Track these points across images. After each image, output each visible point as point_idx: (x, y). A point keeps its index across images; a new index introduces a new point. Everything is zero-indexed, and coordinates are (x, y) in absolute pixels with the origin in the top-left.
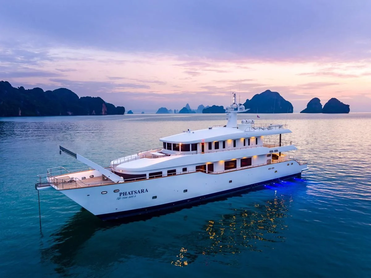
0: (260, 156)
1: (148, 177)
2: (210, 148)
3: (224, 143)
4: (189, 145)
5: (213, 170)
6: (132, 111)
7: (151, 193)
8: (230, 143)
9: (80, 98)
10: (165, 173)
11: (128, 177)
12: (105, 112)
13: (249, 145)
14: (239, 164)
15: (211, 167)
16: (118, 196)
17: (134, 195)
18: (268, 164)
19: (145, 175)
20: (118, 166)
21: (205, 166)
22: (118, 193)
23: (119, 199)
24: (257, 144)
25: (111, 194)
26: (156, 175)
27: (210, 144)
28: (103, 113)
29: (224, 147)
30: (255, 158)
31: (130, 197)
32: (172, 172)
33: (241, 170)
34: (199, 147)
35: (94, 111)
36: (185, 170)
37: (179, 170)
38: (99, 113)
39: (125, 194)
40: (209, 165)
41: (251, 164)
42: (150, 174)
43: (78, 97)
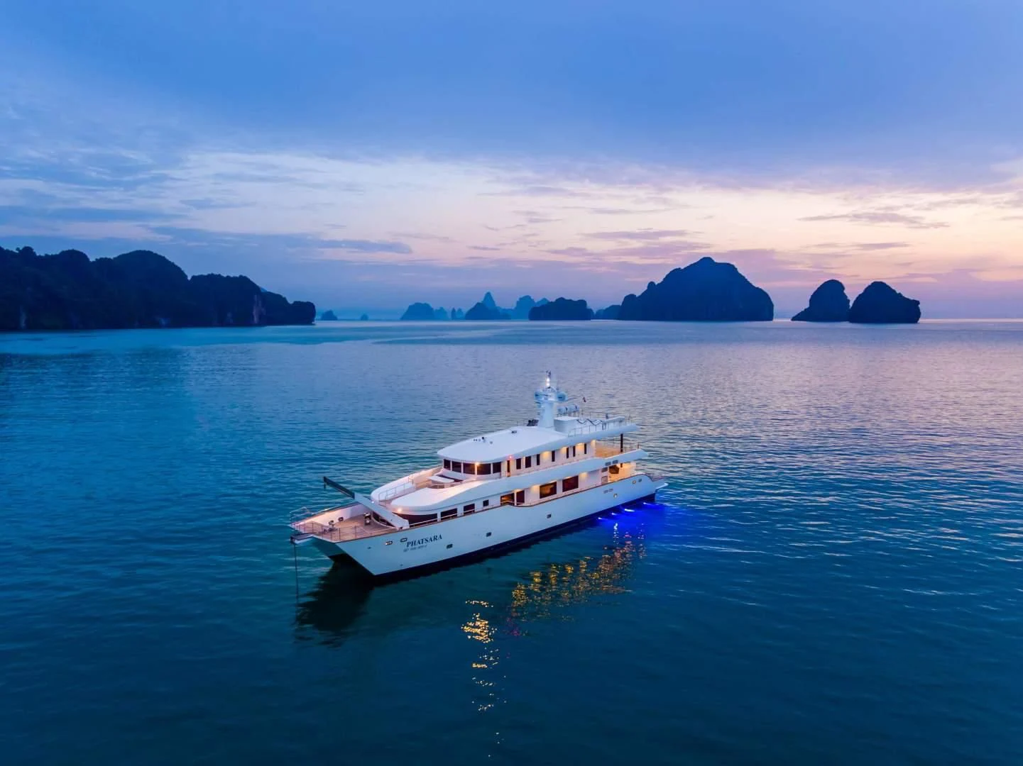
0: (592, 473)
1: (439, 517)
2: (519, 466)
3: (538, 456)
4: (490, 464)
5: (523, 501)
6: (335, 313)
7: (445, 542)
8: (546, 456)
9: (189, 278)
10: (460, 511)
11: (416, 520)
12: (260, 317)
13: (574, 455)
14: (560, 487)
15: (521, 497)
16: (406, 547)
17: (424, 544)
18: (603, 485)
19: (435, 516)
20: (394, 503)
21: (513, 495)
22: (405, 543)
23: (405, 551)
24: (585, 453)
25: (397, 544)
26: (449, 514)
27: (519, 461)
28: (256, 319)
29: (538, 463)
30: (583, 476)
31: (419, 547)
32: (469, 509)
33: (563, 497)
34: (504, 467)
35: (229, 315)
36: (486, 503)
37: (479, 506)
38: (244, 320)
39: (413, 543)
40: (518, 493)
41: (577, 487)
42: (443, 514)
43: (186, 276)
